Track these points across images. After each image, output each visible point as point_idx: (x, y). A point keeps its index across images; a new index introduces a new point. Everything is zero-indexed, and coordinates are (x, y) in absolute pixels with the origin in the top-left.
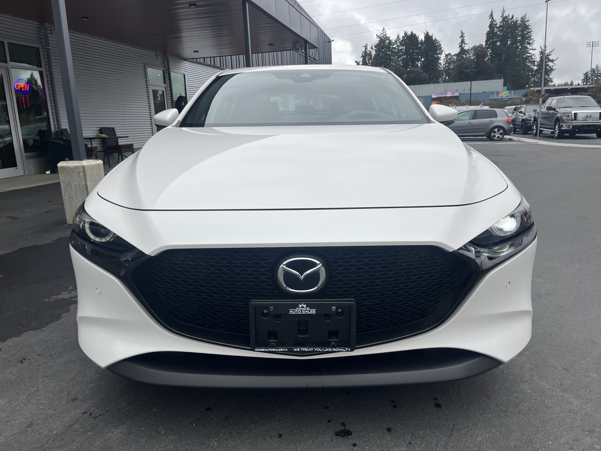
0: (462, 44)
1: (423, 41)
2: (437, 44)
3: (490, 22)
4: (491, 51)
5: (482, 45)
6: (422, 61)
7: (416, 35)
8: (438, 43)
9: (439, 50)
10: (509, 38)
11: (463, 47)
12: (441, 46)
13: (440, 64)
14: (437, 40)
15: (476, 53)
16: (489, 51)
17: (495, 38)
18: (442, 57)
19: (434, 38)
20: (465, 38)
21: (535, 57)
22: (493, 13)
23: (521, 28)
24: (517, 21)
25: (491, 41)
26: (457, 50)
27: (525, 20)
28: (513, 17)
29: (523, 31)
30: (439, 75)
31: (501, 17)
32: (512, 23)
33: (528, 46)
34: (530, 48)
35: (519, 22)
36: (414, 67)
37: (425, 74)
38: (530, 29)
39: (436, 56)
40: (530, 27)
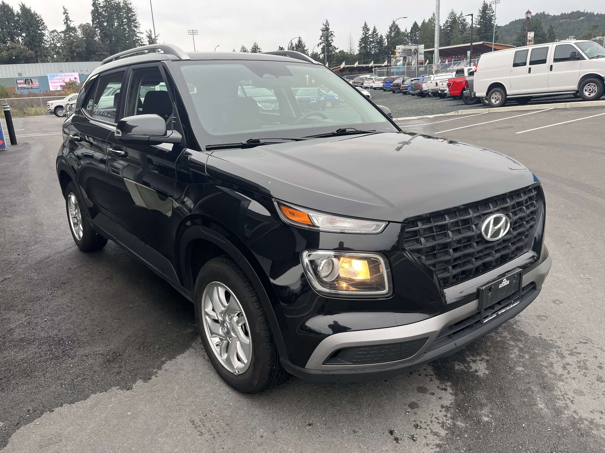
0: (67, 21)
1: (20, 14)
2: (38, 19)
4: (99, 31)
5: (89, 24)
6: (23, 36)
7: (8, 5)
8: (38, 17)
9: (42, 26)
10: (115, 19)
11: (69, 24)
12: (43, 22)
13: (46, 41)
14: (36, 15)
15: (84, 32)
16: (98, 31)
17: (102, 18)
18: (46, 33)
19: (33, 12)
20: (69, 15)
21: (144, 41)
23: (125, 11)
24: (119, 3)
25: (97, 20)
26: (63, 28)
27: (127, 3)
29: (127, 13)
30: (47, 52)
32: (116, 5)
33: (136, 29)
34: (138, 31)
35: (122, 4)
36: (15, 42)
37: (30, 51)
38: (133, 12)
39: (39, 32)
40: (133, 11)
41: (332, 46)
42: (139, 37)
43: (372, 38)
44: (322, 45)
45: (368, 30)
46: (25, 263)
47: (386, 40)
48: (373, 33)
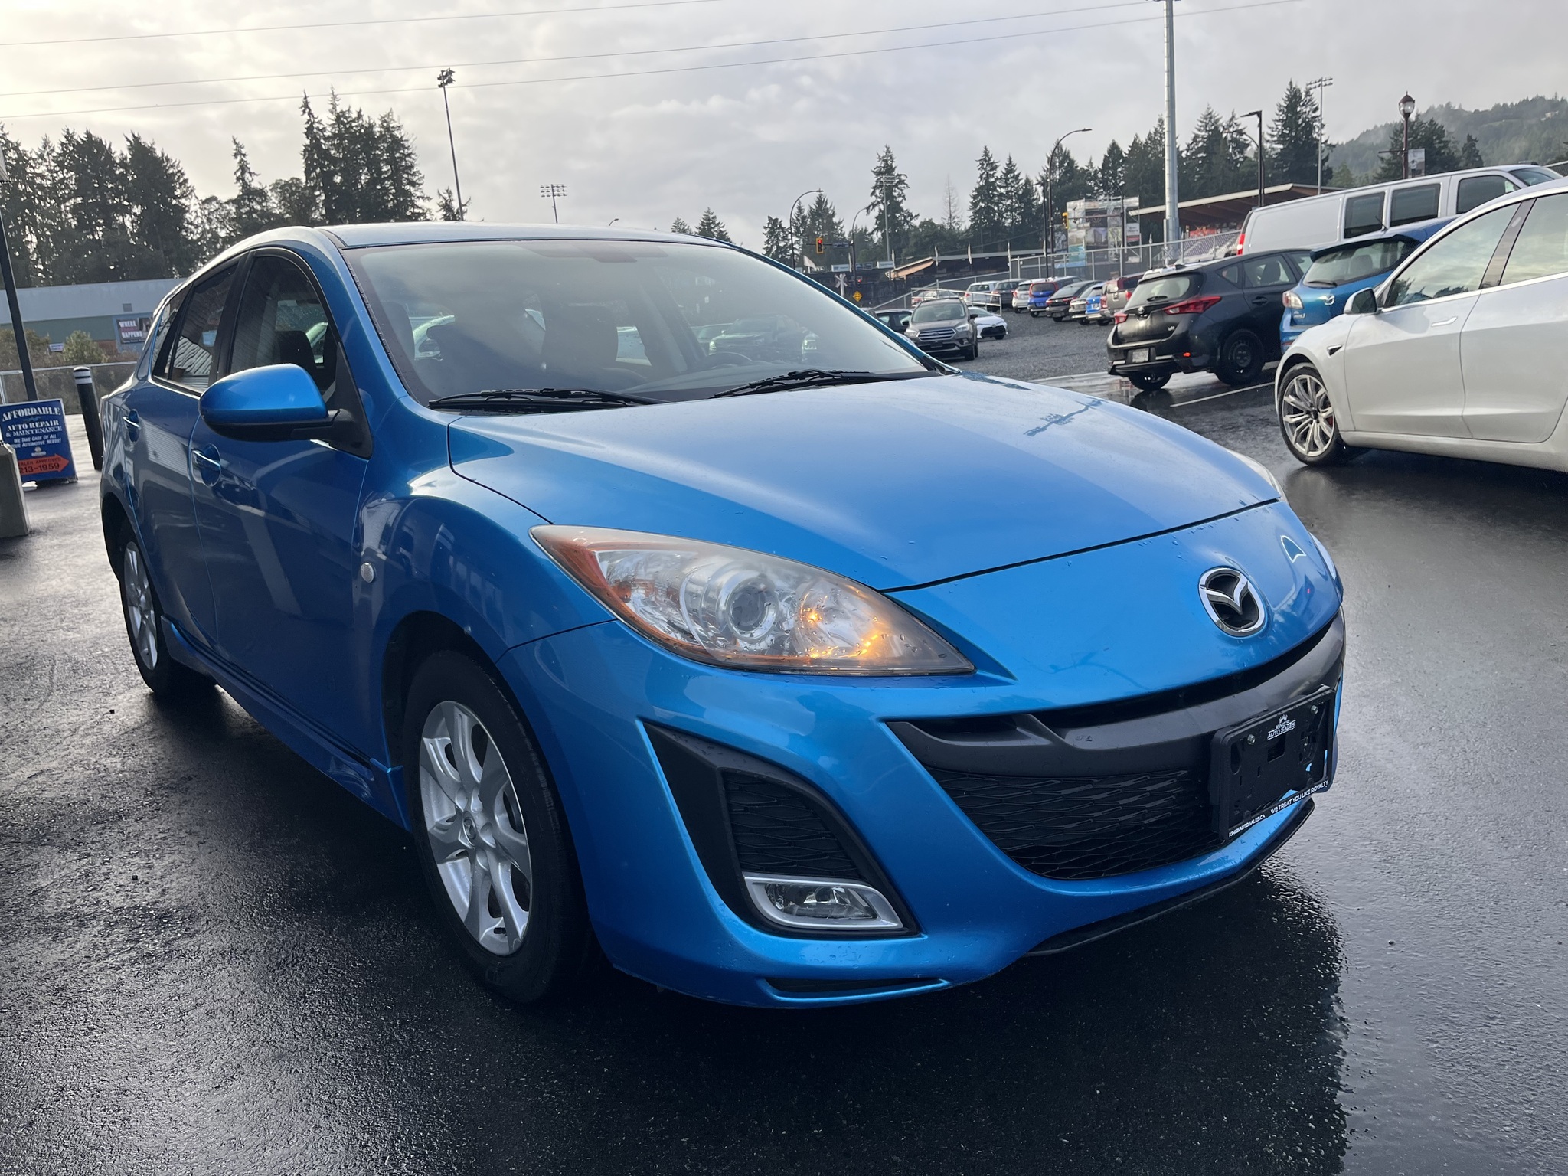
0: (243, 174)
1: (128, 160)
2: (171, 171)
3: (307, 123)
4: (323, 198)
5: (296, 178)
6: (135, 214)
7: (101, 141)
8: (172, 166)
9: (180, 187)
10: (361, 166)
11: (247, 181)
12: (185, 177)
13: (191, 224)
14: (168, 160)
15: (284, 199)
16: (320, 195)
17: (329, 165)
18: (192, 204)
19: (159, 154)
20: (247, 159)
22: (308, 99)
23: (386, 145)
24: (371, 126)
25: (318, 170)
26: (235, 191)
27: (391, 125)
28: (360, 116)
29: (391, 150)
31: (332, 113)
32: (362, 131)
33: (412, 189)
34: (418, 193)
35: (379, 129)
36: (115, 229)
38: (408, 148)
39: (174, 202)
40: (406, 144)
41: (902, 210)
42: (418, 207)
43: (1004, 187)
44: (877, 208)
45: (994, 168)
46: (95, 734)
47: (1040, 189)
48: (1006, 174)
